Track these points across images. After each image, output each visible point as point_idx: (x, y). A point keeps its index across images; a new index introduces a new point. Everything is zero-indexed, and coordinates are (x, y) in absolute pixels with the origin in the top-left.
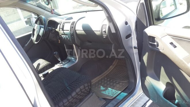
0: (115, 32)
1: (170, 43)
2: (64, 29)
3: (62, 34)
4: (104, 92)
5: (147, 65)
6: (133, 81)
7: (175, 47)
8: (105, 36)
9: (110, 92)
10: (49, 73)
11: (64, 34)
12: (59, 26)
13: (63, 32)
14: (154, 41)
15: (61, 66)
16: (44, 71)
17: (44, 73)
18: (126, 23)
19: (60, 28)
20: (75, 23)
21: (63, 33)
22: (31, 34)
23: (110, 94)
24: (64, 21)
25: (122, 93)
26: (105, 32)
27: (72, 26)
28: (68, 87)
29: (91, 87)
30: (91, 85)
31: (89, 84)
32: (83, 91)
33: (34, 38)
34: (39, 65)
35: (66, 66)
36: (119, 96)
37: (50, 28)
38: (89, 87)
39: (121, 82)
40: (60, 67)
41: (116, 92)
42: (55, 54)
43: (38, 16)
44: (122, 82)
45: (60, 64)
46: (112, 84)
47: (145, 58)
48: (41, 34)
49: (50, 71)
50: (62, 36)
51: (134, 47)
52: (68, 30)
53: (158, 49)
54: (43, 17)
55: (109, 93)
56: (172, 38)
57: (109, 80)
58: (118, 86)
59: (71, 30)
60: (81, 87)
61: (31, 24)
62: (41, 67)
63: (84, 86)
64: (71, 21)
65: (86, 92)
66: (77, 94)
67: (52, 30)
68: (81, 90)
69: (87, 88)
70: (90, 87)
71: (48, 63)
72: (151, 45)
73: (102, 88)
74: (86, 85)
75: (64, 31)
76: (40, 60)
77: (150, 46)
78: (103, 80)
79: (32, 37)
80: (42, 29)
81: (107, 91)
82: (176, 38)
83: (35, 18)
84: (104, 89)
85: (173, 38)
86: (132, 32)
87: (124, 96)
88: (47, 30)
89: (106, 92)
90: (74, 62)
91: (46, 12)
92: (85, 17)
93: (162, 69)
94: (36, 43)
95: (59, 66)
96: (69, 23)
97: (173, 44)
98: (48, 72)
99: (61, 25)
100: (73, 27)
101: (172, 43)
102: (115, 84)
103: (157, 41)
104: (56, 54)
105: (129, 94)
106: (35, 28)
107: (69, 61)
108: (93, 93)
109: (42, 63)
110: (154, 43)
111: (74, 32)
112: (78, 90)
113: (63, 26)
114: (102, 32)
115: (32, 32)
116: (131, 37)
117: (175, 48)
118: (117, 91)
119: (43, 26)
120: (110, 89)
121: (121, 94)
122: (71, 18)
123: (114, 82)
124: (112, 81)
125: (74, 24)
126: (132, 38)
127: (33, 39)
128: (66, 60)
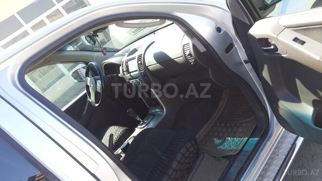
0: (205, 50)
1: (293, 40)
2: (130, 71)
3: (130, 79)
4: (222, 147)
5: (272, 84)
6: (262, 114)
7: (303, 43)
8: (192, 61)
9: (232, 143)
10: (130, 143)
11: (133, 78)
12: (121, 68)
13: (130, 75)
14: (269, 44)
15: (144, 127)
16: (122, 144)
17: (122, 147)
18: (219, 30)
19: (123, 71)
20: (142, 57)
21: (131, 77)
22: (85, 94)
23: (233, 147)
24: (125, 58)
25: (250, 139)
26: (190, 54)
27: (139, 62)
28: (163, 157)
29: (197, 145)
30: (196, 143)
31: (193, 142)
32: (186, 155)
33: (92, 99)
34: (111, 136)
35: (151, 125)
36: (246, 145)
37: (109, 76)
38: (194, 147)
39: (243, 123)
40: (143, 129)
41: (240, 141)
42: (129, 113)
43: (86, 63)
44: (245, 121)
45: (142, 125)
46: (230, 130)
47: (266, 74)
48: (99, 89)
49: (130, 140)
50: (131, 81)
51: (245, 61)
52: (137, 71)
53: (278, 54)
54: (94, 63)
55: (230, 146)
56: (293, 30)
57: (223, 124)
58: (240, 130)
59: (140, 69)
60: (182, 151)
61: (82, 79)
62: (115, 138)
63: (186, 147)
64: (136, 55)
65: (192, 155)
66: (179, 162)
67: (113, 78)
68: (184, 154)
69: (191, 149)
70: (196, 147)
71: (124, 128)
72: (267, 51)
73: (217, 141)
74: (189, 145)
75: (132, 74)
76: (111, 128)
77: (266, 54)
78: (215, 129)
79: (89, 99)
80: (99, 82)
81: (225, 144)
82: (300, 29)
83: (84, 68)
84: (220, 141)
85: (295, 31)
86: (232, 40)
87: (255, 143)
88: (106, 80)
89: (224, 146)
90: (161, 115)
91: (96, 54)
92: (154, 42)
93: (298, 82)
94: (97, 105)
95: (140, 128)
96: (134, 58)
97: (298, 39)
98: (128, 143)
99: (124, 65)
100: (141, 64)
101: (296, 40)
102: (235, 129)
103: (273, 43)
104: (131, 112)
105: (261, 137)
106: (89, 84)
107: (154, 115)
108: (204, 154)
109: (115, 131)
110: (270, 46)
111: (145, 71)
112: (179, 157)
113: (127, 67)
114: (185, 57)
115: (85, 91)
116: (234, 48)
117: (302, 45)
118: (242, 139)
119: (98, 77)
120: (229, 138)
121: (249, 142)
122: (135, 50)
123: (233, 125)
124: (228, 125)
125: (142, 59)
126: (236, 48)
127: (90, 100)
128: (148, 116)
